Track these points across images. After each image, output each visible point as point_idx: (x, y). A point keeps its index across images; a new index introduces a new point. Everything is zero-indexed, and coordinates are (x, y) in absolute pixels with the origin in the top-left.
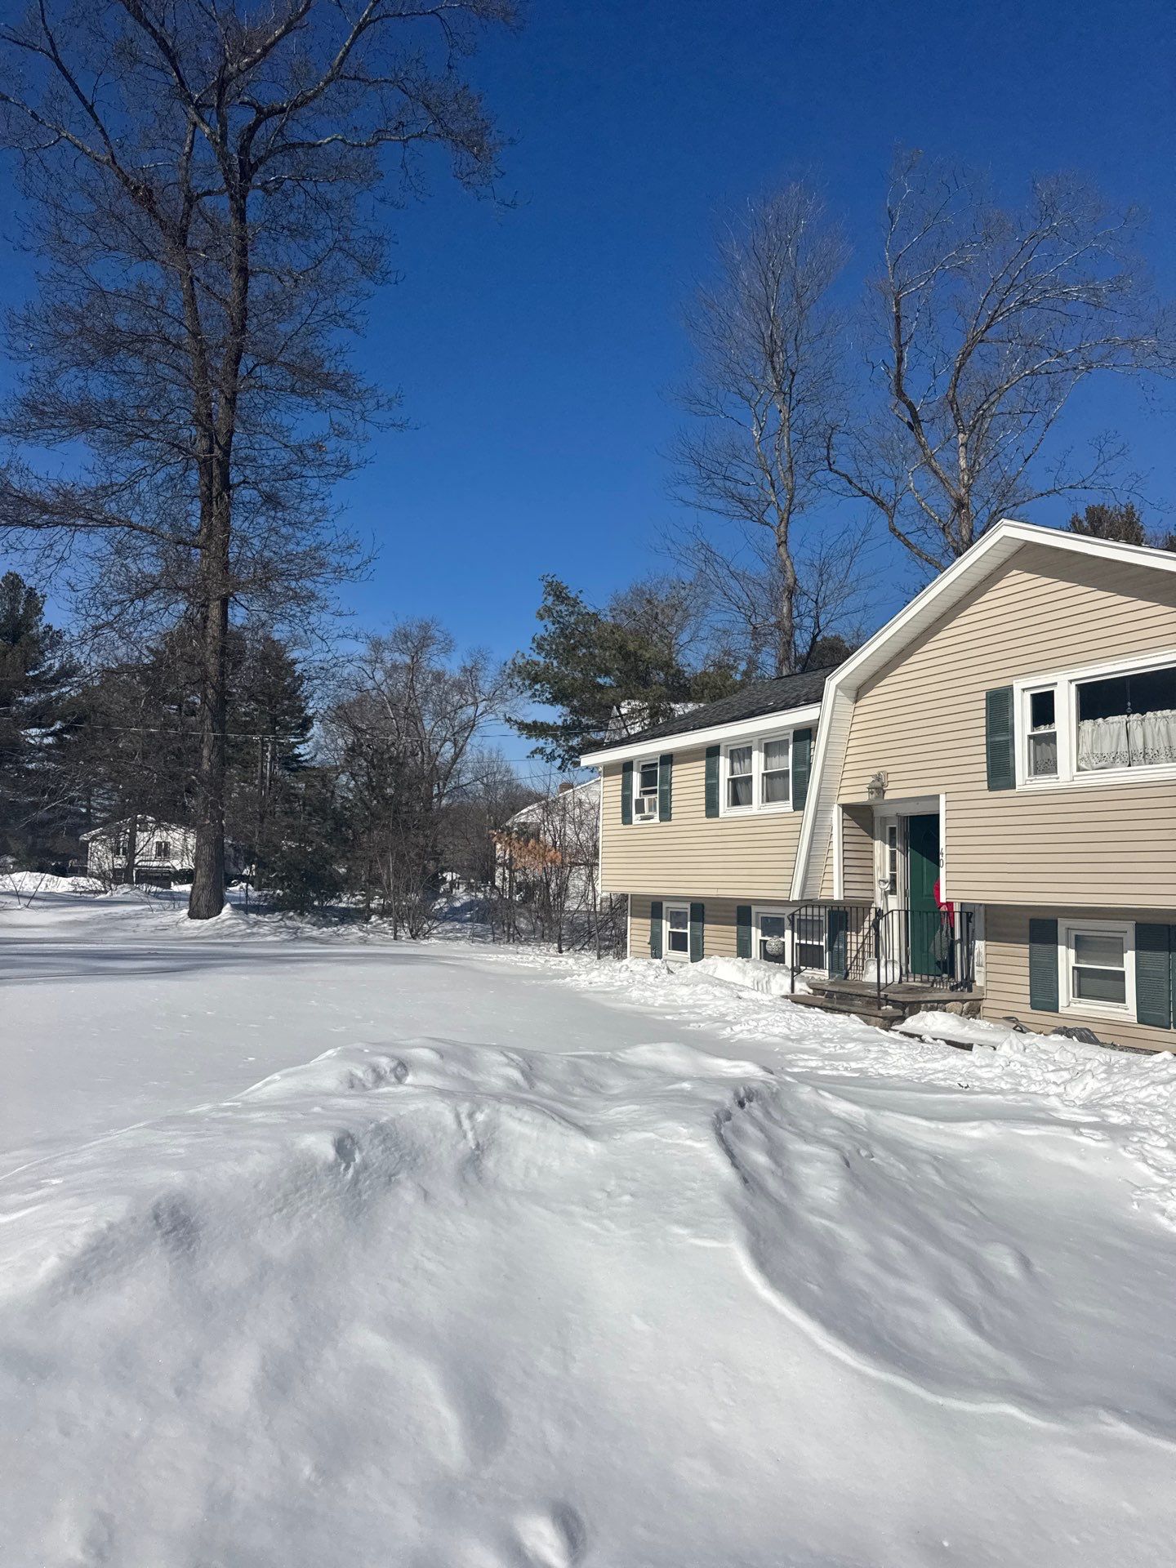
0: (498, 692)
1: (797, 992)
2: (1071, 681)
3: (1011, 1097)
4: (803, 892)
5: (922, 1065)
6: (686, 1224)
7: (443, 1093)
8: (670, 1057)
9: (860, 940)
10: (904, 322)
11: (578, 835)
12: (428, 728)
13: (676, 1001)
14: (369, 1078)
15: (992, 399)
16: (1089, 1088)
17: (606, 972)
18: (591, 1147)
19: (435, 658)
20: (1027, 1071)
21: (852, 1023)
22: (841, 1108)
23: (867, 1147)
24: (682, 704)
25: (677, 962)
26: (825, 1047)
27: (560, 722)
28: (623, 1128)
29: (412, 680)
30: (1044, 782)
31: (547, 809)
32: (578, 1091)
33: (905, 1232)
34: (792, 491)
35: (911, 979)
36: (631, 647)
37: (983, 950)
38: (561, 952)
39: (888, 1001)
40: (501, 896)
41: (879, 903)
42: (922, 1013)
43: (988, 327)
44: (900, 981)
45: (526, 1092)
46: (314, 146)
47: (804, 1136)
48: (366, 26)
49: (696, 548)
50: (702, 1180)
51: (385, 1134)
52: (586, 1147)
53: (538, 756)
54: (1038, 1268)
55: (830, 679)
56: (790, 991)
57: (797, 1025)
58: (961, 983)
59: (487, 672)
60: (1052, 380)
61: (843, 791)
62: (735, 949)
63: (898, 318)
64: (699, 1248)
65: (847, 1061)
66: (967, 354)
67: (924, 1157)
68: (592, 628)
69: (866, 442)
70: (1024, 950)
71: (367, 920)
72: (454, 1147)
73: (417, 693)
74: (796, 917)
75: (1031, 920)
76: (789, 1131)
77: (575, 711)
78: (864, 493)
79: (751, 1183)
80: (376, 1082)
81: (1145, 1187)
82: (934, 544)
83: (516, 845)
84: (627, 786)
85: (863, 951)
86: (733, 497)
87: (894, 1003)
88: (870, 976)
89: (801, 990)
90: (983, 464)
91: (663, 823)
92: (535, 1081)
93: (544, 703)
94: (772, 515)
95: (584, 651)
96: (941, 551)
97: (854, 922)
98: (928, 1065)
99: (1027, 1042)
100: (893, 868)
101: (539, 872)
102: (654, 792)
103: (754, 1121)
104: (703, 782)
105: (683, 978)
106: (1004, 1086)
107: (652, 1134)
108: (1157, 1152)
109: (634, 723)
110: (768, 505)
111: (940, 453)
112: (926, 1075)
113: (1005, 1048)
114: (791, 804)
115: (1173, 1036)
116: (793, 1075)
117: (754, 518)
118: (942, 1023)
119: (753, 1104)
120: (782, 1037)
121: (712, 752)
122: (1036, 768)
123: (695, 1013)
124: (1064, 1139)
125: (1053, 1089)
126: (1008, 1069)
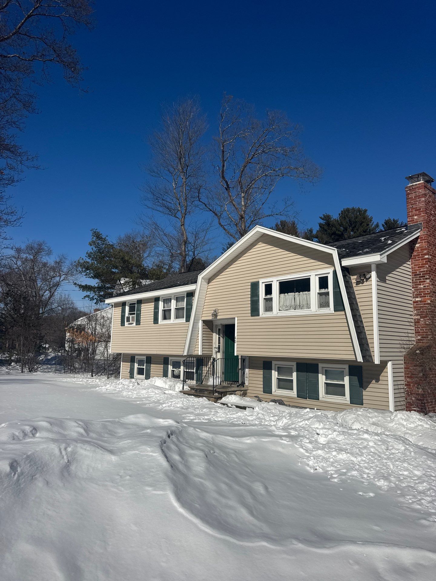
0: (70, 272)
1: (185, 389)
2: (277, 281)
3: (259, 427)
4: (188, 352)
5: (229, 416)
6: (150, 486)
7: (53, 440)
8: (141, 419)
9: (207, 369)
10: (225, 153)
11: (102, 330)
12: (39, 285)
13: (141, 396)
14: (21, 435)
15: (253, 183)
16: (284, 422)
17: (113, 385)
18: (113, 458)
19: (44, 257)
20: (264, 417)
21: (203, 401)
22: (204, 435)
23: (213, 449)
24: (145, 281)
25: (140, 379)
26: (196, 411)
27: (96, 286)
28: (126, 450)
29: (33, 266)
30: (268, 314)
31: (90, 319)
32: (106, 435)
33: (227, 481)
34: (186, 207)
35: (224, 383)
36: (126, 258)
37: (248, 372)
38: (92, 376)
39: (216, 392)
40: (68, 354)
41: (214, 356)
42: (228, 396)
43: (252, 158)
44: (221, 384)
45: (86, 437)
46: (6, 57)
47: (192, 447)
48: (31, 16)
49: (152, 224)
50: (156, 468)
51: (31, 459)
52: (111, 458)
53: (87, 299)
54: (270, 490)
55: (200, 275)
56: (182, 389)
57: (186, 403)
58: (241, 384)
59: (66, 264)
60: (271, 178)
61: (203, 315)
62: (162, 373)
63: (223, 151)
64: (155, 494)
65: (204, 416)
66: (245, 167)
67: (232, 451)
68: (111, 250)
69: (211, 193)
70: (261, 372)
71: (10, 365)
72: (58, 462)
73: (35, 271)
74: (185, 361)
75: (264, 362)
76: (186, 446)
77: (103, 281)
78: (211, 210)
79: (174, 467)
80: (24, 436)
81: (302, 456)
82: (233, 230)
83: (76, 334)
84: (123, 311)
85: (208, 373)
86: (165, 207)
87: (219, 392)
88: (211, 382)
89: (186, 389)
90: (249, 204)
91: (137, 326)
92: (89, 433)
93: (90, 278)
94: (179, 215)
95: (108, 259)
96: (235, 232)
97: (205, 363)
98: (231, 416)
99: (263, 405)
100: (219, 343)
101: (84, 344)
102: (134, 314)
103: (174, 443)
104: (153, 311)
105: (143, 386)
106: (257, 423)
107: (137, 451)
108: (306, 444)
109: (126, 287)
110: (178, 211)
111: (236, 199)
112: (231, 420)
113: (257, 408)
114: (185, 320)
115: (308, 401)
116: (185, 423)
117: (173, 215)
118: (234, 399)
119: (173, 436)
120: (181, 408)
121: (157, 300)
122: (266, 309)
123: (148, 400)
124: (277, 441)
125: (273, 423)
126: (258, 416)
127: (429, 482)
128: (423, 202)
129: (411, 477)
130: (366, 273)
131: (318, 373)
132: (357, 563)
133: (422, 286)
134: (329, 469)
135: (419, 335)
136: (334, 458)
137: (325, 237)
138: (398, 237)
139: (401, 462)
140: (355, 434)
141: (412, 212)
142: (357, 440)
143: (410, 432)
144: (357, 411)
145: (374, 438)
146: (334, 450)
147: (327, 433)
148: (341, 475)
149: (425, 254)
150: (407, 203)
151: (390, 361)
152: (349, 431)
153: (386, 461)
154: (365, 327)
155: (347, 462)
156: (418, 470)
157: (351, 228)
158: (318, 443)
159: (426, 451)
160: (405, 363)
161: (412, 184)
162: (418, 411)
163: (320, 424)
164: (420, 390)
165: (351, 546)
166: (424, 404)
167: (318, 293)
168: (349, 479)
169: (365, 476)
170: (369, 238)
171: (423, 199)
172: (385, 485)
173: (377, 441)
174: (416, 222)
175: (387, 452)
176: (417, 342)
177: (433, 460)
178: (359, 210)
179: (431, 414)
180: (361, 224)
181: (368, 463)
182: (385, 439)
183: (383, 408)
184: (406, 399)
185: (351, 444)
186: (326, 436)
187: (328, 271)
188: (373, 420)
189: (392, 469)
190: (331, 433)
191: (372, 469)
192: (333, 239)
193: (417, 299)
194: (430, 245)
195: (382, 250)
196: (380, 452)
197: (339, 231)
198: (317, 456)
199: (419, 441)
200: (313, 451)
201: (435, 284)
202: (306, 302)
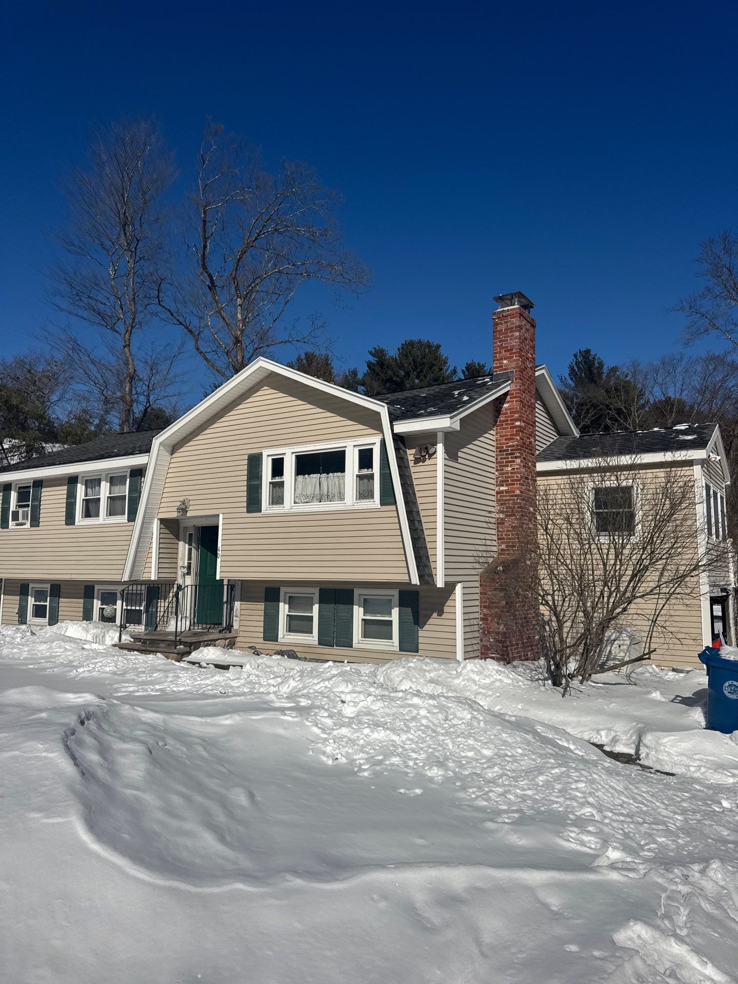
1: (123, 641)
2: (293, 453)
3: (249, 697)
4: (131, 576)
5: (200, 682)
6: (39, 810)
8: (32, 696)
9: (167, 605)
10: (208, 224)
13: (36, 654)
15: (257, 282)
16: (291, 687)
20: (259, 680)
21: (157, 659)
22: (149, 716)
23: (163, 739)
24: (51, 445)
25: (39, 626)
26: (140, 677)
30: (277, 509)
33: (184, 790)
34: (135, 313)
35: (196, 628)
36: (14, 402)
37: (239, 607)
39: (181, 643)
41: (180, 581)
42: (201, 648)
43: (256, 239)
44: (190, 629)
47: (123, 738)
49: (67, 341)
50: (53, 778)
54: (258, 799)
55: (156, 439)
56: (117, 641)
57: (122, 664)
58: (225, 628)
60: (289, 277)
61: (161, 510)
62: (81, 614)
63: (204, 221)
64: (48, 824)
65: (153, 685)
66: (244, 252)
67: (197, 741)
69: (182, 292)
70: (261, 606)
74: (126, 592)
75: (266, 588)
76: (114, 736)
78: (181, 323)
79: (87, 775)
81: (316, 740)
82: (222, 362)
84: (6, 501)
85: (168, 612)
86: (94, 310)
87: (185, 644)
88: (171, 628)
89: (126, 640)
90: (251, 318)
91: (33, 529)
96: (225, 366)
97: (163, 594)
98: (203, 682)
99: (260, 661)
100: (190, 558)
102: (27, 506)
103: (91, 733)
104: (65, 501)
105: (43, 638)
106: (246, 690)
107: (18, 752)
108: (323, 719)
109: (14, 456)
110: (118, 320)
111: (226, 307)
112: (201, 689)
113: (248, 667)
114: (126, 518)
115: (336, 651)
116: (118, 698)
117: (108, 327)
118: (213, 654)
119: (90, 722)
120: (112, 674)
121: (72, 480)
122: (273, 501)
123: (50, 662)
124: (276, 718)
125: (272, 689)
126: (249, 679)
127: (502, 766)
128: (516, 338)
129: (477, 759)
130: (429, 446)
131: (353, 604)
132: (384, 897)
133: (509, 469)
134: (355, 757)
135: (502, 543)
136: (365, 738)
137: (375, 384)
138: (476, 392)
139: (464, 738)
140: (401, 698)
141: (500, 352)
142: (402, 707)
143: (483, 691)
144: (408, 661)
145: (428, 703)
146: (366, 725)
147: (357, 700)
148: (374, 765)
149: (516, 420)
150: (495, 338)
151: (460, 582)
152: (392, 694)
153: (443, 738)
154: (424, 530)
155: (385, 743)
156: (489, 748)
157: (415, 373)
158: (343, 717)
159: (501, 719)
160: (481, 585)
161: (502, 309)
162: (498, 660)
163: (348, 685)
164: (502, 627)
165: (377, 874)
166: (507, 647)
167: (357, 476)
168: (386, 770)
169: (411, 763)
170: (437, 390)
171: (517, 334)
172: (440, 775)
173: (432, 708)
174: (505, 369)
175: (446, 724)
176: (500, 554)
177: (509, 731)
178: (429, 346)
179: (515, 663)
180: (431, 368)
181: (417, 742)
182: (444, 703)
183: (446, 656)
184: (481, 641)
185: (393, 715)
186: (356, 704)
187: (373, 440)
188: (432, 675)
189: (451, 749)
190: (363, 699)
191: (422, 752)
192: (388, 389)
193: (502, 488)
194: (523, 406)
195: (453, 412)
196: (434, 725)
197: (397, 376)
198: (339, 738)
199: (496, 704)
200: (333, 729)
201: (529, 465)
202: (338, 489)
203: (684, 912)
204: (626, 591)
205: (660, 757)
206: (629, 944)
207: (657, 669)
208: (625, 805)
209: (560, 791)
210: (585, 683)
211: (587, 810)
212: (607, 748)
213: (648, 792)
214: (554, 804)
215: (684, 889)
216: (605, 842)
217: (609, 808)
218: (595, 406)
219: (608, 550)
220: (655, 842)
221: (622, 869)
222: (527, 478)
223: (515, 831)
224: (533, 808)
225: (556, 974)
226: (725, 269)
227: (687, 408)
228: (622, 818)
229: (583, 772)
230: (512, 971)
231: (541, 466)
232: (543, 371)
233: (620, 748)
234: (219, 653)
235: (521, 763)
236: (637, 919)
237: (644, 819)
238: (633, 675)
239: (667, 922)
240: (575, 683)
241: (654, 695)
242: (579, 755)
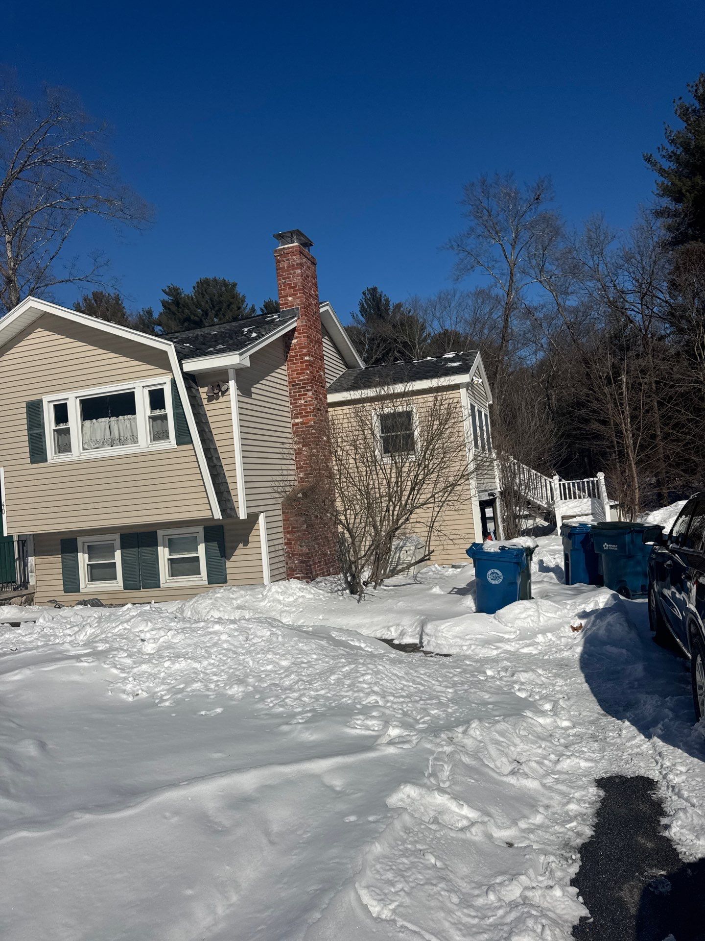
2: (76, 397)
3: (43, 649)
15: (27, 217)
16: (88, 633)
20: (54, 631)
30: (64, 458)
37: (33, 563)
43: (21, 171)
54: (49, 746)
58: (21, 585)
60: (63, 212)
66: (8, 184)
70: (58, 558)
75: (62, 540)
81: (116, 679)
90: (23, 257)
106: (39, 644)
108: (122, 660)
113: (41, 620)
115: (143, 593)
118: (7, 613)
122: (59, 450)
124: (70, 666)
125: (69, 639)
126: (43, 633)
127: (299, 672)
128: (298, 275)
129: (276, 671)
130: (220, 383)
131: (157, 546)
132: (176, 813)
133: (303, 402)
134: (157, 690)
135: (301, 472)
136: (166, 671)
137: (174, 325)
138: (265, 328)
139: (263, 653)
140: (202, 627)
141: (284, 289)
142: (203, 636)
143: (288, 609)
144: (216, 593)
145: (229, 628)
146: (167, 659)
147: (157, 636)
148: (175, 694)
149: (305, 355)
150: (278, 275)
151: (262, 512)
152: (194, 626)
153: (243, 657)
154: (223, 466)
155: (186, 672)
156: (287, 659)
157: (214, 312)
158: (142, 654)
160: (283, 513)
161: (282, 247)
162: (301, 578)
163: (147, 624)
164: (304, 549)
165: (170, 793)
166: (310, 566)
167: (150, 417)
168: (188, 696)
169: (212, 686)
170: (228, 327)
171: (299, 271)
172: (241, 692)
173: (233, 632)
174: (291, 306)
175: (246, 644)
176: (299, 482)
177: (305, 641)
178: (225, 284)
179: (318, 580)
180: (229, 306)
181: (218, 666)
182: (245, 625)
183: (253, 582)
184: (287, 564)
185: (195, 644)
186: (155, 640)
187: (162, 380)
188: (239, 602)
189: (251, 666)
190: (163, 634)
191: (223, 674)
193: (297, 421)
194: (310, 341)
195: (242, 348)
196: (236, 647)
197: (195, 315)
198: (139, 675)
199: (299, 619)
200: (133, 668)
201: (320, 398)
202: (130, 432)
203: (447, 768)
204: (406, 504)
205: (439, 642)
206: (400, 804)
207: (439, 568)
208: (405, 688)
209: (349, 686)
210: (378, 587)
211: (373, 698)
212: (396, 642)
213: (425, 674)
214: (343, 698)
215: (448, 749)
216: (386, 723)
217: (391, 693)
218: (384, 340)
219: (391, 469)
220: (429, 715)
221: (399, 743)
222: (319, 410)
223: (307, 729)
224: (325, 705)
225: (335, 844)
226: (485, 210)
227: (462, 339)
228: (402, 700)
229: (369, 666)
230: (297, 851)
231: (332, 398)
232: (327, 308)
233: (407, 640)
234: (15, 611)
235: (316, 667)
236: (407, 781)
237: (421, 697)
238: (419, 575)
239: (432, 780)
240: (369, 589)
241: (434, 590)
242: (368, 651)
